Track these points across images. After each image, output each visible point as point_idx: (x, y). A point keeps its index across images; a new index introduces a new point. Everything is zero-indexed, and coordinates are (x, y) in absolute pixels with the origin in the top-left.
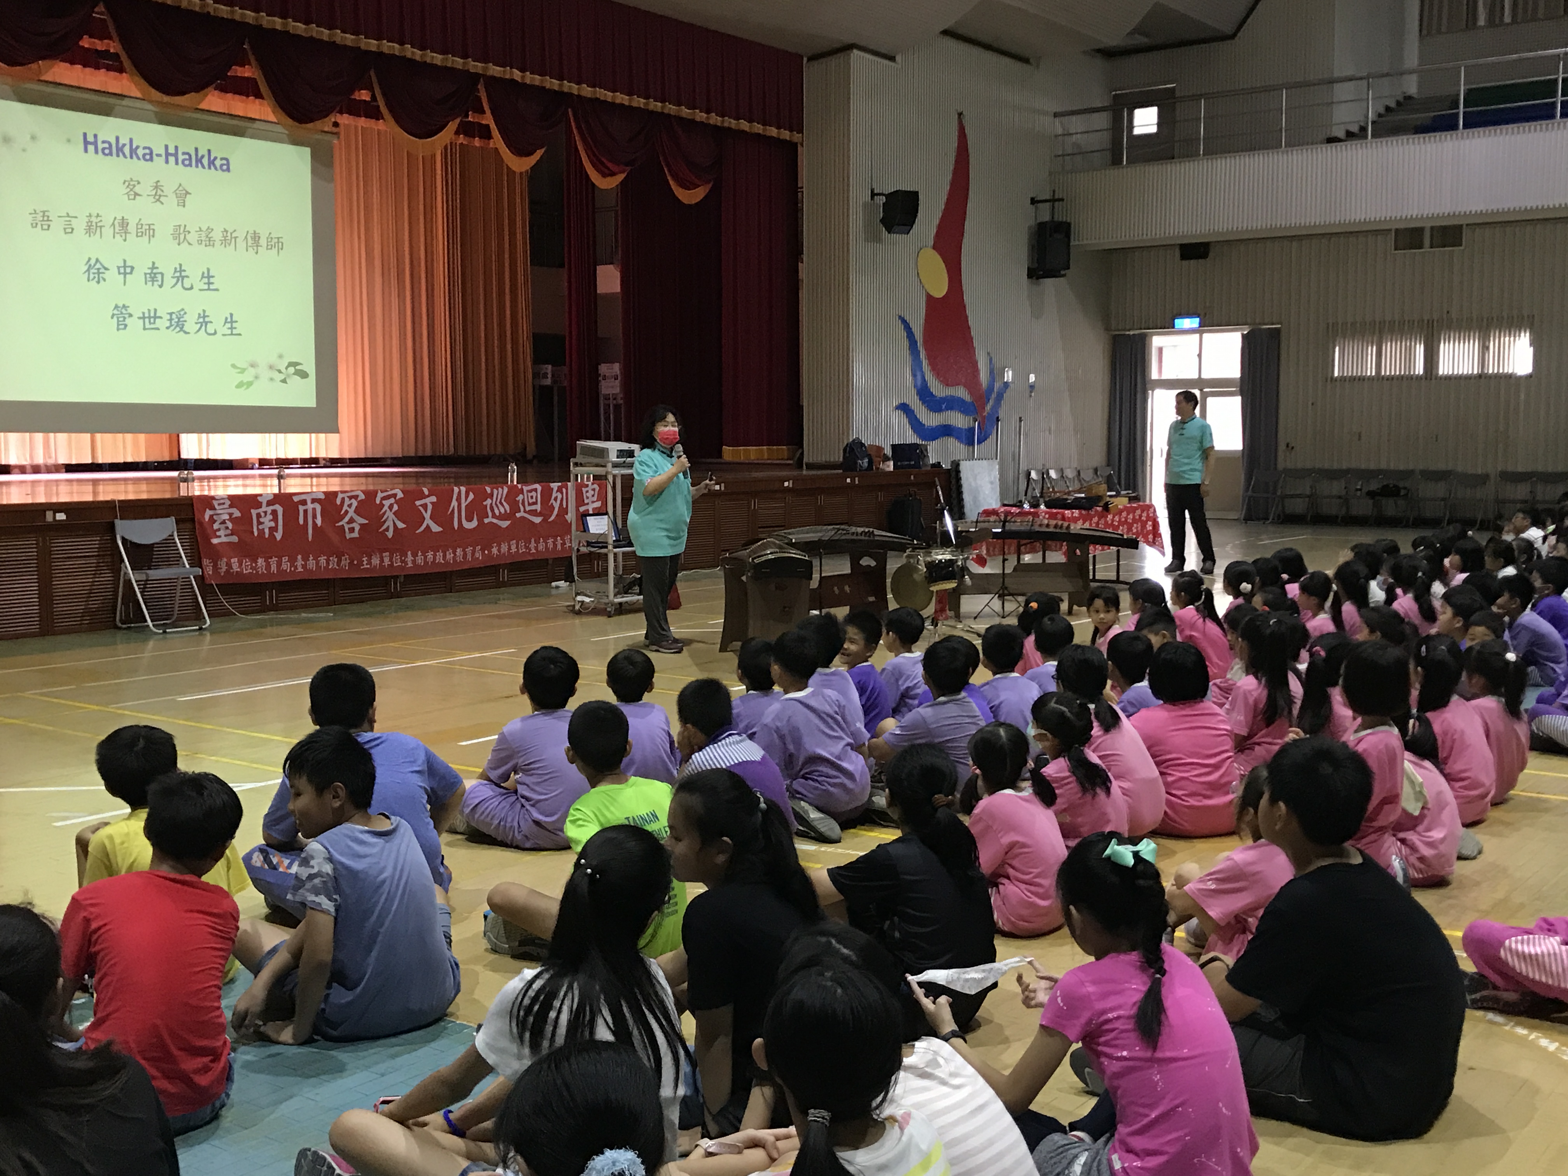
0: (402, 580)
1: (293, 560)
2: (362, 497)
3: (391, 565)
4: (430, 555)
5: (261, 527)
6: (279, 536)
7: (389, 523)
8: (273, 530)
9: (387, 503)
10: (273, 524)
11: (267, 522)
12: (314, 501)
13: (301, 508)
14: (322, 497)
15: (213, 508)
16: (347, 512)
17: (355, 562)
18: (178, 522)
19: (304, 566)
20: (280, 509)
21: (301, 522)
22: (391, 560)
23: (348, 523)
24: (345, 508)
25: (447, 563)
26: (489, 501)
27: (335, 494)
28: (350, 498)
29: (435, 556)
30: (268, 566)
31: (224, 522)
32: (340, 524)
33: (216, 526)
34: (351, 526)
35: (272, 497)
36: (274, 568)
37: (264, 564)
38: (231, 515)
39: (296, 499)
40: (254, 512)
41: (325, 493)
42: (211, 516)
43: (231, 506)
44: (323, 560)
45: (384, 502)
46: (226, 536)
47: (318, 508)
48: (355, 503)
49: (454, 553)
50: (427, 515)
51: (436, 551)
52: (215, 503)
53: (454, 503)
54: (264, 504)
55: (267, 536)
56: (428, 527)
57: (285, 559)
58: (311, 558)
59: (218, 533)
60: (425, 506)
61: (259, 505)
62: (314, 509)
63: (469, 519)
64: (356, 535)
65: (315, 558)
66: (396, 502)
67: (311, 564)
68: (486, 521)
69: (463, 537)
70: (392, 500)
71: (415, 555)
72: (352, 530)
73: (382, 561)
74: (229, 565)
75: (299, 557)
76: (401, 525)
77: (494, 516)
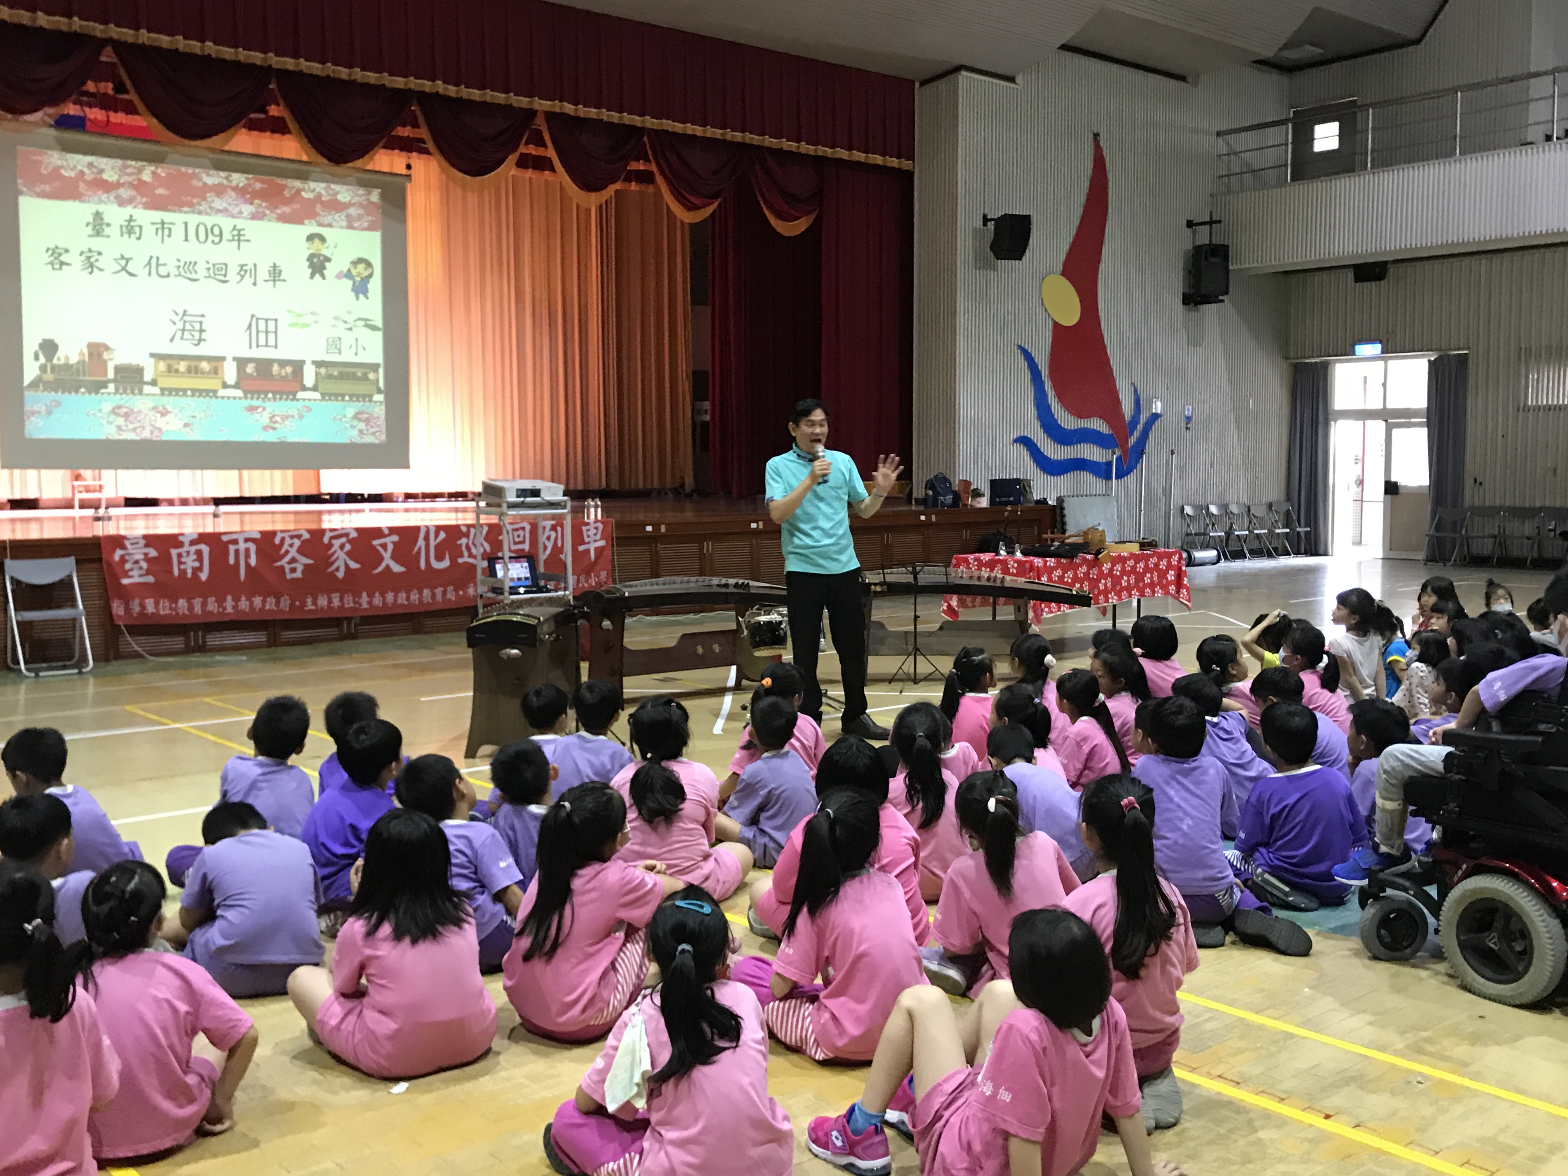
0: (358, 621)
1: (221, 601)
2: (306, 536)
3: (342, 607)
4: (390, 597)
5: (182, 567)
6: (204, 576)
7: (340, 564)
8: (197, 570)
9: (337, 543)
10: (197, 564)
11: (190, 563)
12: (247, 540)
13: (232, 548)
14: (258, 536)
15: (123, 547)
16: (287, 552)
17: (297, 603)
18: (78, 562)
19: (235, 607)
20: (205, 549)
21: (232, 561)
22: (341, 600)
23: (289, 563)
24: (286, 547)
25: (410, 605)
26: (464, 541)
27: (273, 534)
28: (292, 537)
29: (396, 597)
30: (191, 608)
31: (137, 562)
32: (278, 564)
33: (128, 566)
34: (293, 565)
35: (196, 536)
36: (198, 609)
37: (186, 605)
38: (146, 554)
39: (225, 538)
40: (174, 552)
41: (261, 532)
42: (122, 557)
43: (146, 546)
44: (257, 601)
45: (334, 542)
46: (141, 576)
47: (253, 547)
48: (297, 543)
49: (421, 593)
50: (387, 555)
51: (396, 590)
52: (127, 543)
53: (421, 543)
54: (187, 544)
55: (189, 575)
56: (388, 566)
57: (211, 600)
58: (243, 598)
59: (130, 573)
60: (384, 546)
61: (180, 545)
62: (247, 550)
63: (439, 558)
64: (298, 574)
65: (249, 599)
66: (349, 541)
67: (244, 604)
68: (460, 560)
69: (433, 577)
70: (344, 540)
71: (371, 595)
72: (293, 570)
73: (330, 601)
74: (143, 606)
75: (229, 598)
76: (354, 565)
77: (471, 555)
